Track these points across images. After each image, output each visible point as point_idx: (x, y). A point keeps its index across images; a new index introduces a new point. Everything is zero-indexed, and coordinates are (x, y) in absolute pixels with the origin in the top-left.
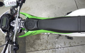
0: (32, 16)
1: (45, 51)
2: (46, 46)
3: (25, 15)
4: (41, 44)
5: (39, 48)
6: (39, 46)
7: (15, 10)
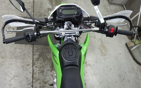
0: (85, 55)
1: (31, 77)
2: (39, 79)
3: (85, 43)
4: (42, 72)
5: (36, 67)
6: (40, 68)
7: (91, 25)
